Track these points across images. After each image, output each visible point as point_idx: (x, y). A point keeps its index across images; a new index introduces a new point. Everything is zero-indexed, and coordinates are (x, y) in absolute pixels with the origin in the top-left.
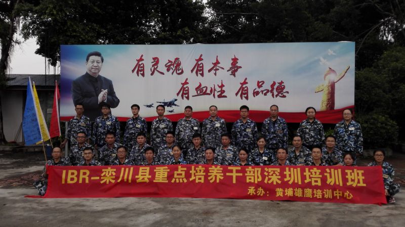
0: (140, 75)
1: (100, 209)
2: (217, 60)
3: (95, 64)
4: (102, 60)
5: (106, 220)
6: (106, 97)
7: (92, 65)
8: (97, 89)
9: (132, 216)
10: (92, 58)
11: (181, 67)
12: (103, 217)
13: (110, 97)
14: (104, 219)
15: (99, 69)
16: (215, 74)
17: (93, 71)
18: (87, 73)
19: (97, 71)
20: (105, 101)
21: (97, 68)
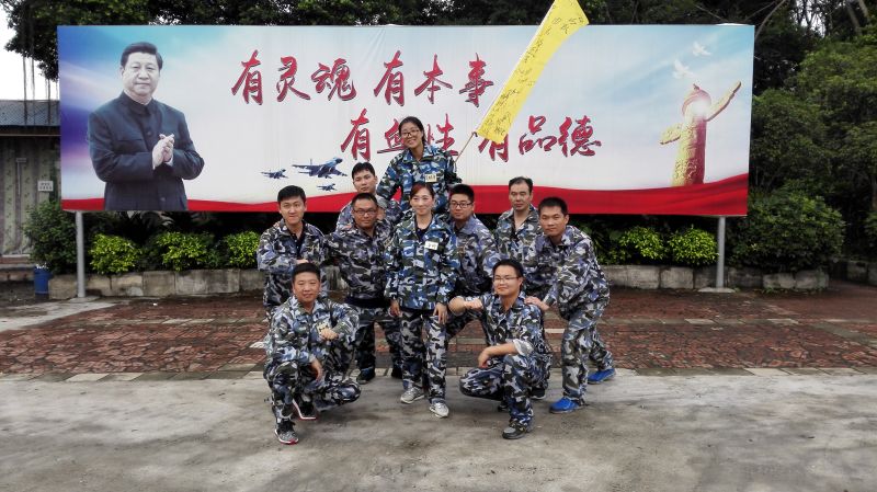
0: (251, 99)
1: (139, 437)
2: (435, 65)
3: (143, 73)
4: (160, 65)
5: (151, 471)
6: (171, 154)
7: (135, 74)
8: (149, 133)
9: (219, 459)
10: (135, 58)
11: (349, 82)
12: (146, 463)
13: (180, 153)
14: (146, 468)
15: (152, 86)
16: (432, 99)
17: (138, 89)
18: (124, 96)
19: (147, 90)
20: (170, 163)
21: (148, 81)
